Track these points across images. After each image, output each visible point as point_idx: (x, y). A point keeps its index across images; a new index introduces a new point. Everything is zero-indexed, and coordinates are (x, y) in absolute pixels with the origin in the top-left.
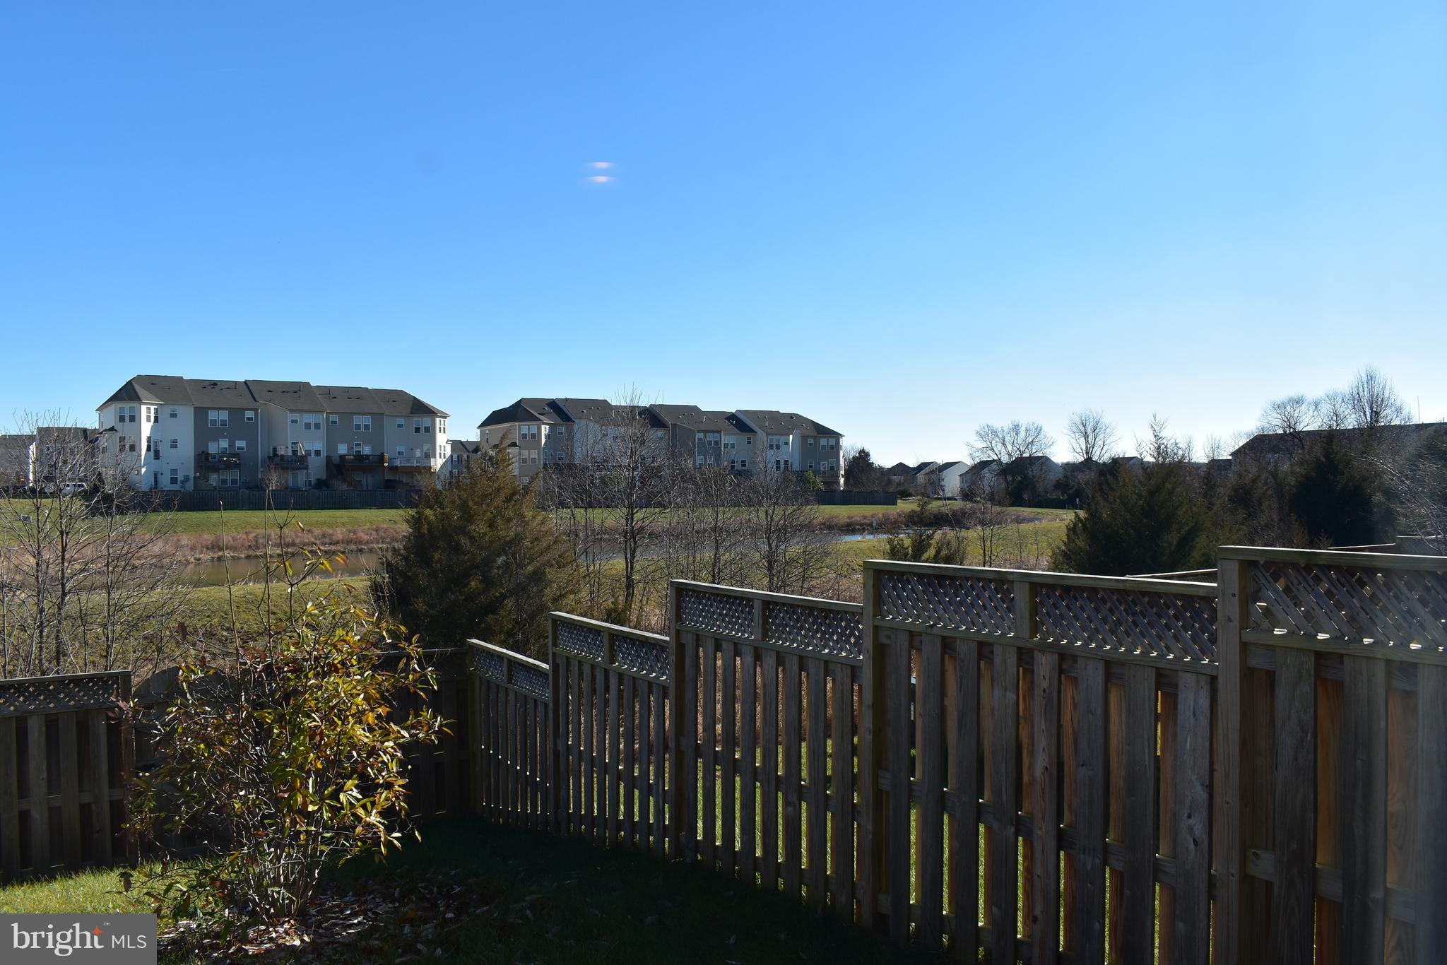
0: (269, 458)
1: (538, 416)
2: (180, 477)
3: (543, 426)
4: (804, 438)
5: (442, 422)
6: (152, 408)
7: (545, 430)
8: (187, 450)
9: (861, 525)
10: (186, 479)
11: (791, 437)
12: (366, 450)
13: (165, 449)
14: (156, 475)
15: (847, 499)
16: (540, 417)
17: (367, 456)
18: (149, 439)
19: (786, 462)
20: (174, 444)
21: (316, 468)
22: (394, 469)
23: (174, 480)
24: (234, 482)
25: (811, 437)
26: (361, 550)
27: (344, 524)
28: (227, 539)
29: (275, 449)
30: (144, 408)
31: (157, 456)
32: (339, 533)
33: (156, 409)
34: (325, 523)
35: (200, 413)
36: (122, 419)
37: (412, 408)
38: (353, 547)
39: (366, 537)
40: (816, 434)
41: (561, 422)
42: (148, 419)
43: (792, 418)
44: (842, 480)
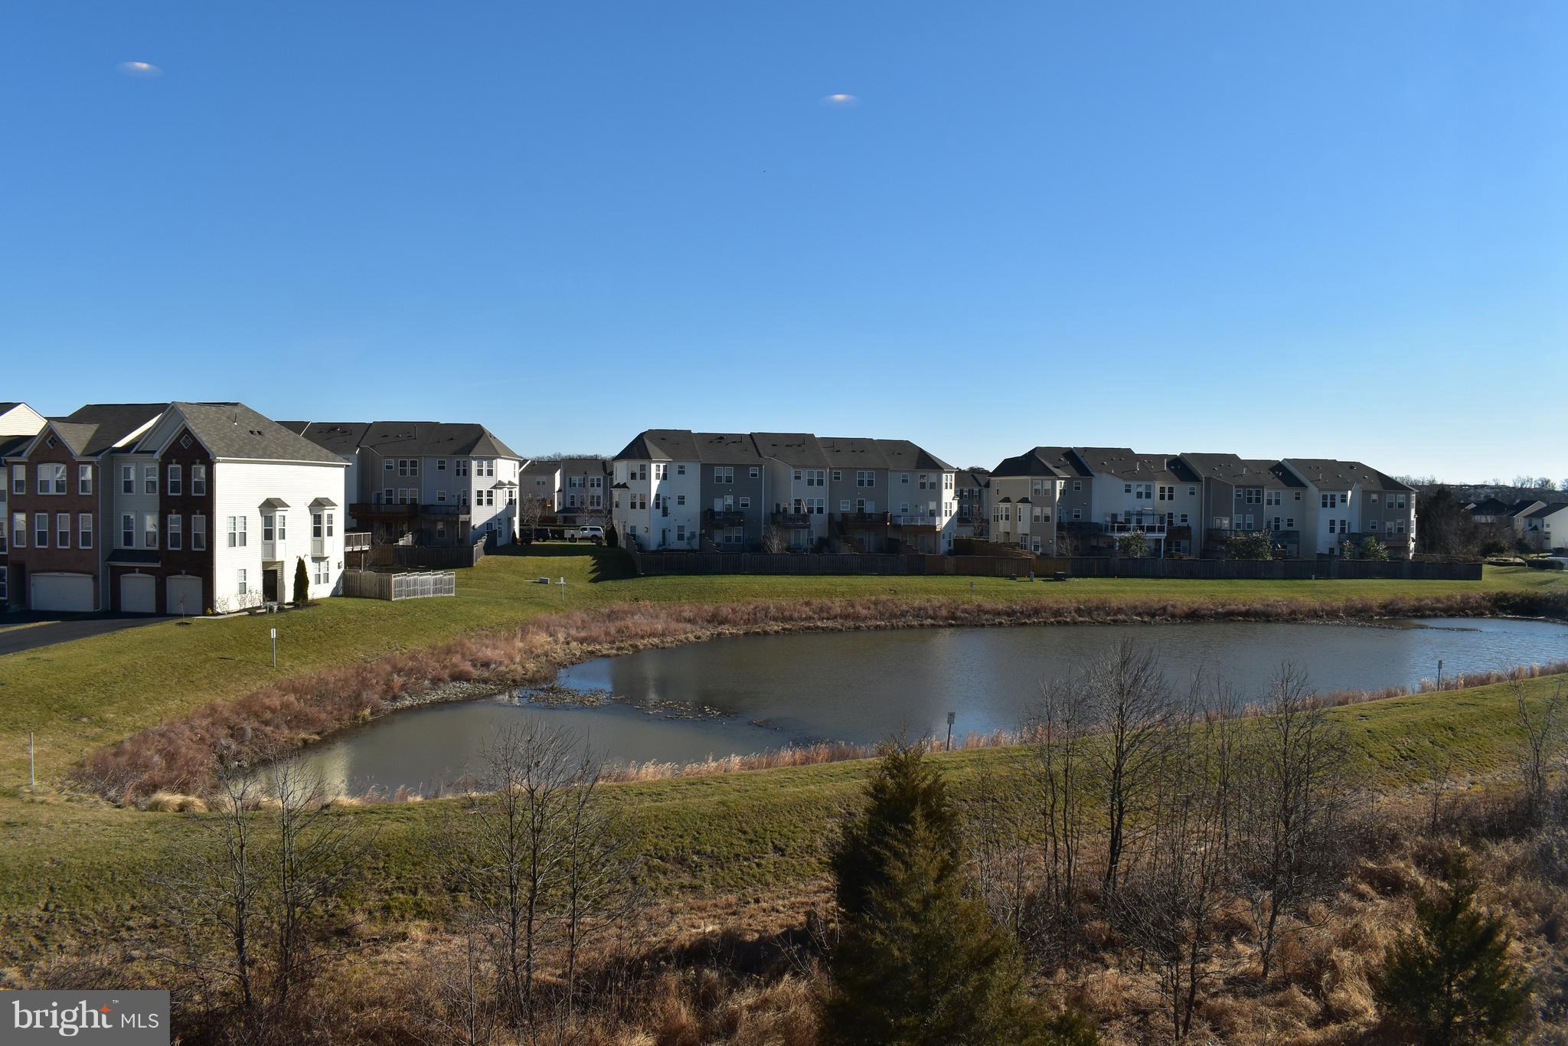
0: (773, 514)
1: (1053, 469)
2: (687, 534)
3: (1058, 482)
4: (1366, 494)
5: (949, 477)
6: (662, 465)
7: (1060, 485)
8: (694, 505)
9: (1433, 609)
10: (693, 535)
11: (1350, 493)
12: (869, 508)
13: (672, 506)
14: (664, 531)
15: (1416, 571)
16: (1056, 470)
17: (870, 515)
18: (657, 496)
19: (1343, 522)
20: (681, 500)
21: (818, 525)
22: (897, 527)
23: (681, 537)
24: (738, 539)
25: (1374, 492)
26: (857, 628)
27: (843, 594)
28: (726, 611)
29: (778, 506)
30: (653, 466)
31: (665, 513)
32: (837, 605)
33: (665, 467)
34: (824, 592)
35: (707, 469)
36: (633, 476)
37: (918, 463)
38: (851, 624)
39: (864, 612)
40: (1381, 489)
41: (1078, 476)
42: (658, 475)
43: (1352, 468)
44: (1412, 545)
